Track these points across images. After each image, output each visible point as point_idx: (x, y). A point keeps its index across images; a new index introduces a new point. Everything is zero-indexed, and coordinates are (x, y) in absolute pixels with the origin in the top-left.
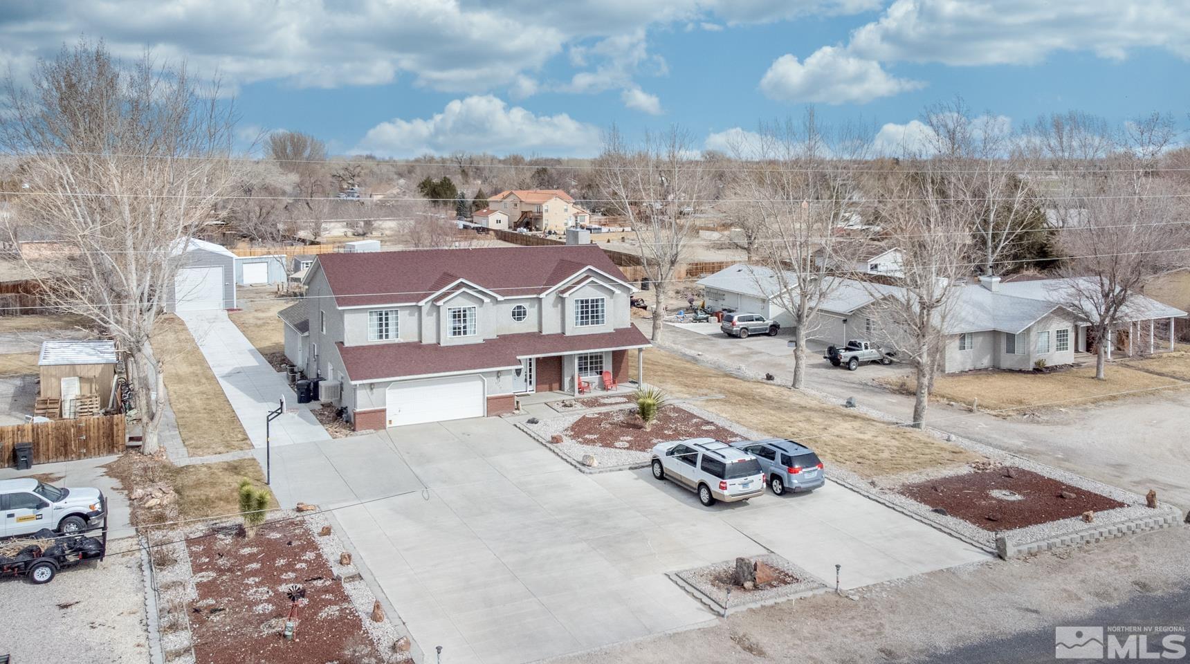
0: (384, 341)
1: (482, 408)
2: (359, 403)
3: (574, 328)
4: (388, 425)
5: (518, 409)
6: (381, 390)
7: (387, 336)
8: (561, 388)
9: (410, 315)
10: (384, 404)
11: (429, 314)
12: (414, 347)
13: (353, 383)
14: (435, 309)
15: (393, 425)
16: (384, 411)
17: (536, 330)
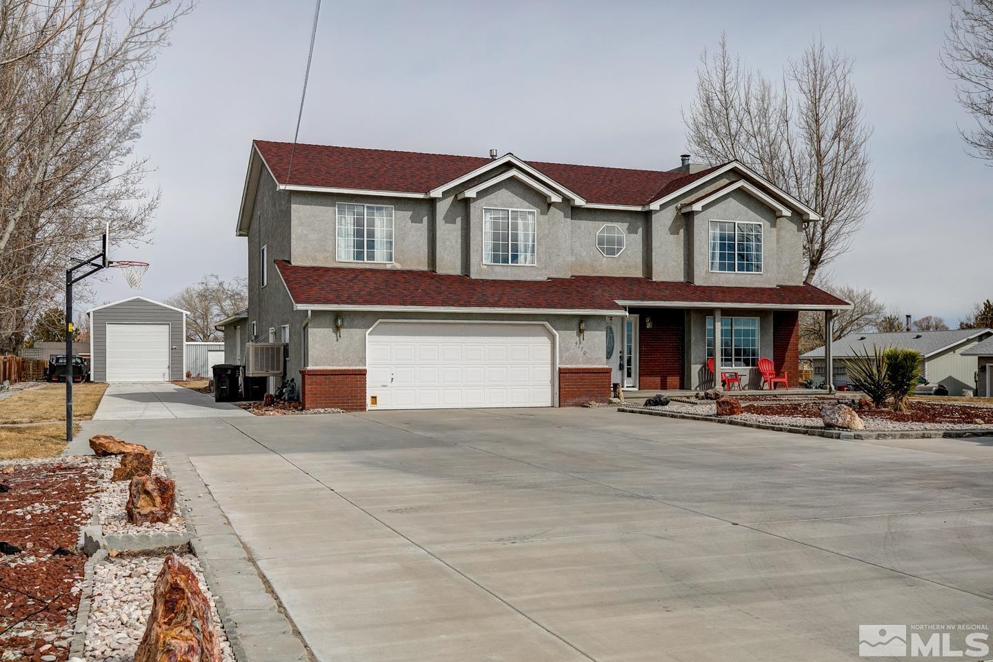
0: (365, 264)
1: (549, 390)
2: (312, 352)
3: (708, 273)
4: (369, 406)
5: (617, 396)
6: (355, 333)
7: (371, 257)
8: (685, 384)
9: (415, 219)
10: (364, 362)
11: (449, 219)
12: (420, 275)
13: (300, 307)
14: (460, 209)
15: (379, 406)
16: (363, 373)
17: (639, 273)
